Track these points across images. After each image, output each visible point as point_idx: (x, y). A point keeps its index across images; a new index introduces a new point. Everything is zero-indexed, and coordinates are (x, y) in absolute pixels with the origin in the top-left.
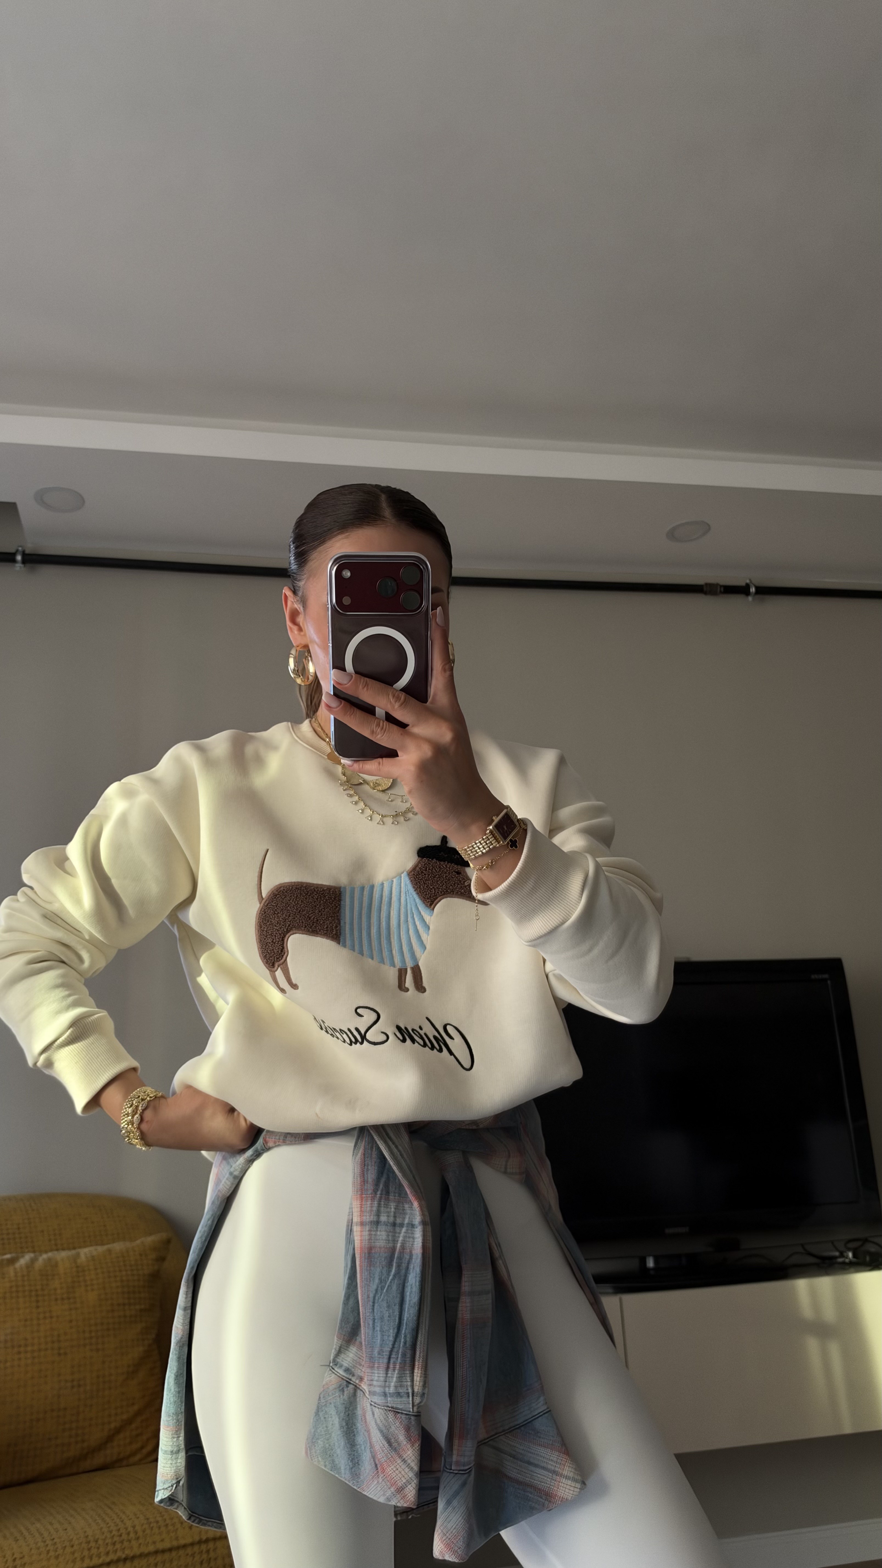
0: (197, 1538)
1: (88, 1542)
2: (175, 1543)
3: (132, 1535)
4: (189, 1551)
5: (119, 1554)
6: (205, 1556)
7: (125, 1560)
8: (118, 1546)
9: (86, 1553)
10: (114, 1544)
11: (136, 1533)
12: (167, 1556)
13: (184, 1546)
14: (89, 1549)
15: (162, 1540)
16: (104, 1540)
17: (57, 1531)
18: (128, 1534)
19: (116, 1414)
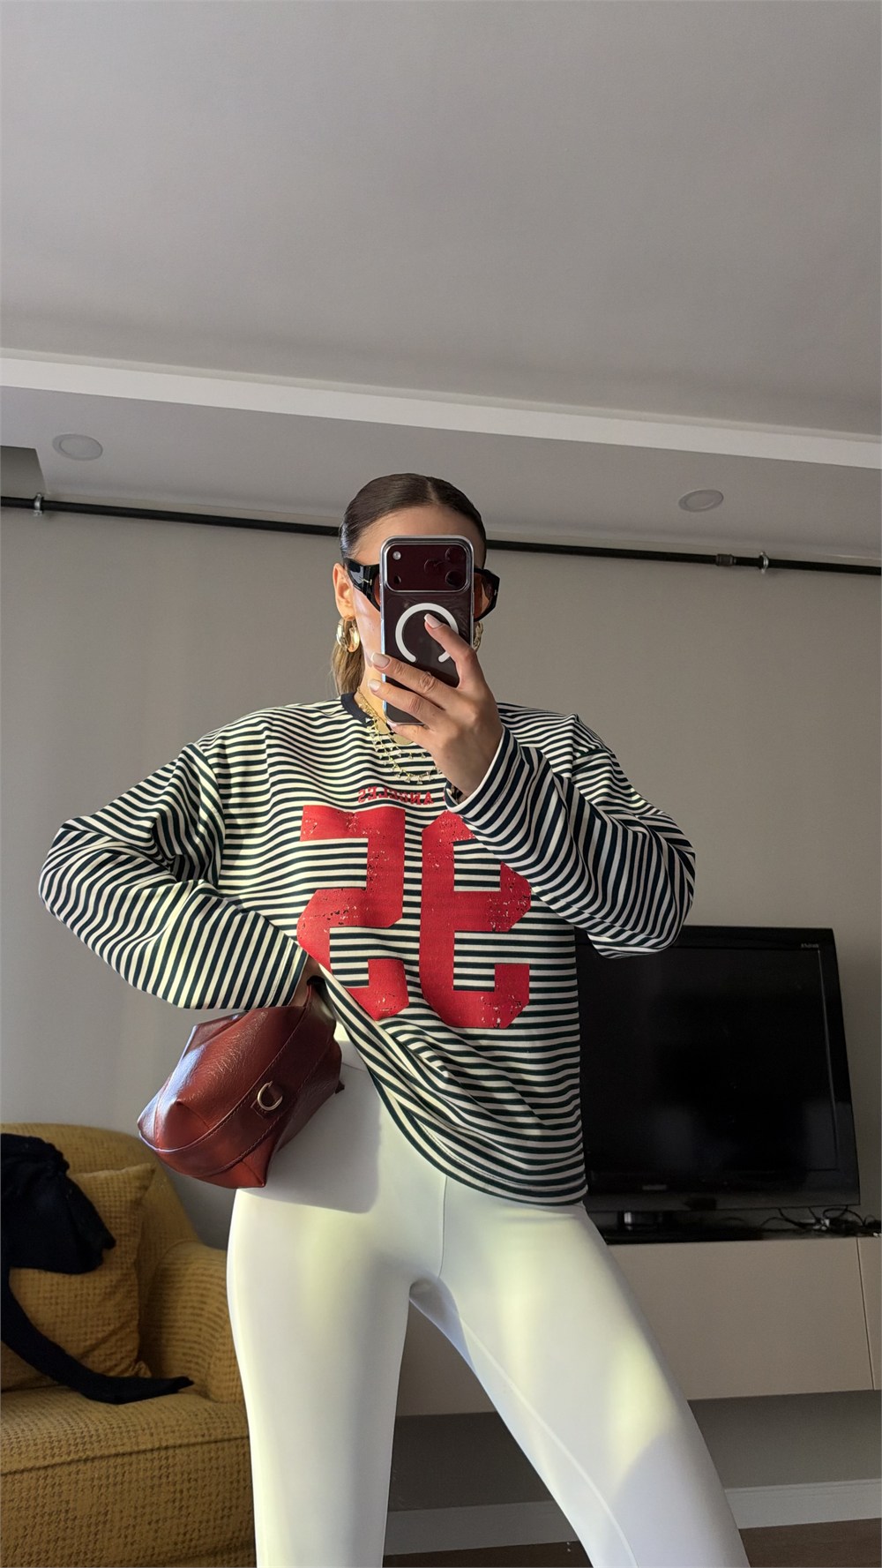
0: (157, 1446)
1: (51, 1443)
2: (136, 1449)
3: (94, 1438)
4: (149, 1456)
5: (81, 1454)
6: (164, 1462)
7: (86, 1460)
8: (80, 1447)
9: (48, 1452)
10: (76, 1445)
11: (98, 1436)
12: (126, 1459)
13: (144, 1451)
14: (52, 1448)
15: (123, 1445)
16: (67, 1441)
17: (23, 1430)
18: (91, 1437)
19: (92, 1333)
